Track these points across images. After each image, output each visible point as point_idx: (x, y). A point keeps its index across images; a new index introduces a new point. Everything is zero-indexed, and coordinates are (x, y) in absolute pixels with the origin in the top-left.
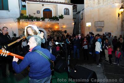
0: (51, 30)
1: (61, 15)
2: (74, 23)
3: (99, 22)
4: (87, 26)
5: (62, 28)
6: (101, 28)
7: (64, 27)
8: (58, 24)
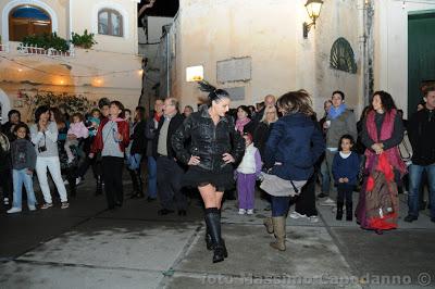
0: (31, 94)
1: (81, 34)
2: (141, 72)
3: (234, 61)
4: (188, 79)
5: (86, 85)
6: (241, 84)
7: (99, 82)
8: (70, 68)
